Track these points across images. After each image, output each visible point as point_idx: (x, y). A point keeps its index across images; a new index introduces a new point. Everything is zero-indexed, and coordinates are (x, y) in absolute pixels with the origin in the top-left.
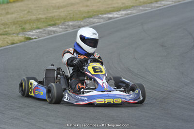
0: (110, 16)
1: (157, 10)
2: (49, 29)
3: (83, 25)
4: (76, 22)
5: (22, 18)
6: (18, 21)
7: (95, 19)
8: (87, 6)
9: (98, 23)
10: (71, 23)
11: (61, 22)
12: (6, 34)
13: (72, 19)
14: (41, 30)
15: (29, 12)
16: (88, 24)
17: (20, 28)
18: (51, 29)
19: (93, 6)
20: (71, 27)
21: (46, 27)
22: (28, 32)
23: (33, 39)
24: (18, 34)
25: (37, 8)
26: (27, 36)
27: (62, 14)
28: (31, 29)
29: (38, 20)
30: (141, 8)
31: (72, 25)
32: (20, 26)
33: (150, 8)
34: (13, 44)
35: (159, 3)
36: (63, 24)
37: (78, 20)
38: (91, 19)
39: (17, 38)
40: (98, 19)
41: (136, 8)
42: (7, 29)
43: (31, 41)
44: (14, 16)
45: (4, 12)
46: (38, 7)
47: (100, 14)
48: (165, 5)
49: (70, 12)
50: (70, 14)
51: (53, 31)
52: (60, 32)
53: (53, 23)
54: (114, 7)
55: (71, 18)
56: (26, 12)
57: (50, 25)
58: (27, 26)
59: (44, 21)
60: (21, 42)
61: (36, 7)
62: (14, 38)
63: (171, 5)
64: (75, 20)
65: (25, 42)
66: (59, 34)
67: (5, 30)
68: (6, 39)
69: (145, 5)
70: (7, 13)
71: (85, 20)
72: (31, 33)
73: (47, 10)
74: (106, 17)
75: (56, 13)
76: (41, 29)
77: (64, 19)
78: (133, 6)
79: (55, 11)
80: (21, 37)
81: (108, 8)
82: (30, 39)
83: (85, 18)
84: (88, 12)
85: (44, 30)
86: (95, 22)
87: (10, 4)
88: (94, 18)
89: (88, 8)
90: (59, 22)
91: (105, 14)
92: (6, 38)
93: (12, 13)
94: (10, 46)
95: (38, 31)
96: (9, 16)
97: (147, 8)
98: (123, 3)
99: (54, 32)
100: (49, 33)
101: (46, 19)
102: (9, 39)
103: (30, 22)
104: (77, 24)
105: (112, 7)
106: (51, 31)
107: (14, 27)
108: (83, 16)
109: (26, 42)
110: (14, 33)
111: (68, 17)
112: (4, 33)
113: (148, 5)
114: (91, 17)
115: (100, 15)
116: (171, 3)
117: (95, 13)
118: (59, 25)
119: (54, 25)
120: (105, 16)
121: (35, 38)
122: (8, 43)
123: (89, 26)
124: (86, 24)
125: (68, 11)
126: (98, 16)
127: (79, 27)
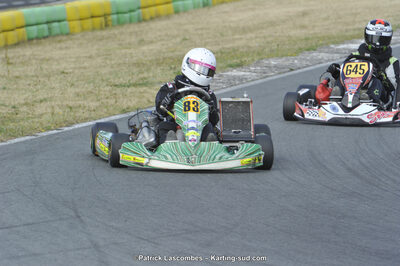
0: (353, 46)
2: (229, 73)
3: (298, 65)
4: (284, 59)
5: (173, 52)
6: (164, 59)
7: (322, 54)
8: (303, 27)
9: (329, 60)
10: (273, 63)
11: (253, 60)
12: (145, 85)
13: (273, 54)
15: (185, 39)
16: (308, 63)
17: (172, 71)
18: (235, 73)
19: (314, 27)
20: (274, 69)
21: (223, 69)
25: (200, 32)
27: (254, 44)
31: (275, 66)
32: (171, 69)
36: (258, 63)
37: (287, 56)
38: (315, 54)
40: (327, 52)
42: (145, 75)
44: (155, 47)
45: (133, 39)
46: (202, 29)
49: (269, 39)
50: (268, 43)
51: (239, 77)
52: (253, 80)
53: (235, 61)
55: (272, 51)
56: (179, 40)
57: (232, 66)
61: (196, 30)
64: (282, 56)
66: (252, 83)
67: (141, 76)
68: (145, 95)
70: (141, 42)
71: (301, 56)
73: (222, 35)
74: (344, 49)
75: (240, 42)
77: (259, 54)
79: (237, 36)
81: (347, 31)
83: (301, 50)
84: (307, 39)
85: (221, 76)
86: (322, 58)
87: (144, 24)
88: (320, 52)
89: (304, 31)
90: (250, 59)
91: (343, 43)
92: (145, 92)
93: (152, 42)
96: (145, 48)
99: (241, 79)
100: (231, 81)
101: (222, 53)
104: (287, 63)
105: (354, 30)
106: (234, 78)
107: (159, 71)
108: (296, 47)
110: (160, 83)
111: (267, 50)
112: (141, 82)
114: (315, 50)
115: (332, 46)
117: (321, 42)
118: (249, 65)
119: (239, 66)
120: (341, 46)
122: (149, 101)
123: (312, 68)
124: (304, 63)
125: (265, 37)
126: (328, 47)
127: (292, 70)
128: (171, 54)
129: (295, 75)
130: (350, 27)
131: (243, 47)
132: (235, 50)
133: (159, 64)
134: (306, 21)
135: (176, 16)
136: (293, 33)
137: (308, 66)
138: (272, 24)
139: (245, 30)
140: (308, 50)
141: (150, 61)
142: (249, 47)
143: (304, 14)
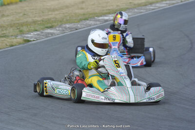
0: (106, 18)
1: (152, 13)
2: (46, 31)
3: (80, 27)
4: (73, 24)
5: (18, 20)
6: (14, 24)
7: (91, 22)
8: (82, 8)
9: (94, 25)
10: (68, 26)
11: (58, 25)
12: (4, 37)
13: (68, 22)
14: (38, 33)
15: (25, 14)
17: (18, 30)
18: (49, 31)
19: (87, 8)
21: (43, 29)
22: (26, 34)
23: (31, 41)
24: (16, 36)
25: (32, 11)
26: (25, 38)
27: (58, 17)
28: (29, 32)
29: (35, 22)
30: (136, 10)
31: (69, 28)
32: (18, 29)
33: (145, 11)
34: (12, 46)
35: (154, 5)
36: (60, 26)
37: (74, 22)
38: (88, 22)
39: (15, 40)
40: (94, 21)
41: (131, 10)
42: (5, 32)
43: (30, 43)
44: (10, 18)
46: (33, 9)
47: (96, 16)
48: (159, 8)
49: (66, 15)
52: (58, 35)
53: (50, 25)
54: (109, 10)
55: (67, 20)
56: (21, 14)
57: (48, 28)
58: (25, 29)
59: (40, 24)
60: (20, 44)
61: (31, 10)
62: (12, 40)
63: (166, 7)
65: (23, 44)
67: (3, 32)
68: (5, 42)
69: (140, 7)
70: (3, 16)
71: (81, 23)
72: (29, 35)
73: (43, 12)
74: (102, 19)
75: (52, 16)
76: (39, 31)
77: (61, 22)
78: (128, 9)
79: (50, 13)
80: (19, 39)
81: (103, 10)
82: (29, 41)
83: (81, 20)
84: (84, 14)
85: (42, 32)
86: (91, 24)
87: (4, 7)
88: (91, 21)
89: (83, 11)
90: (55, 24)
91: (101, 16)
92: (5, 40)
93: (8, 16)
94: (9, 48)
95: (36, 33)
96: (5, 19)
97: (142, 11)
98: (117, 6)
99: (52, 34)
100: (47, 35)
101: (43, 21)
102: (8, 41)
103: (27, 24)
104: (74, 26)
105: (107, 10)
106: (49, 33)
107: (11, 30)
108: (79, 18)
109: (25, 45)
110: (12, 36)
111: (65, 20)
112: (2, 35)
113: (143, 7)
114: (88, 20)
115: (96, 18)
116: (165, 5)
117: (91, 16)
118: (56, 27)
119: (51, 27)
120: (100, 18)
121: (34, 40)
122: (7, 45)
123: (86, 28)
124: (83, 26)
125: (64, 14)
126: (94, 18)
127: (77, 29)
128: (17, 22)
129: (78, 32)
130: (104, 9)
131: (53, 18)
132: (49, 20)
133: (11, 27)
134: (84, 6)
135: (20, 3)
136: (77, 11)
137: (84, 27)
138: (67, 7)
139: (54, 10)
140: (85, 20)
141: (7, 25)
142: (56, 18)
143: (83, 2)
